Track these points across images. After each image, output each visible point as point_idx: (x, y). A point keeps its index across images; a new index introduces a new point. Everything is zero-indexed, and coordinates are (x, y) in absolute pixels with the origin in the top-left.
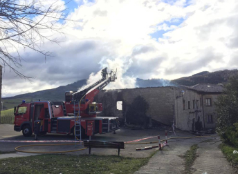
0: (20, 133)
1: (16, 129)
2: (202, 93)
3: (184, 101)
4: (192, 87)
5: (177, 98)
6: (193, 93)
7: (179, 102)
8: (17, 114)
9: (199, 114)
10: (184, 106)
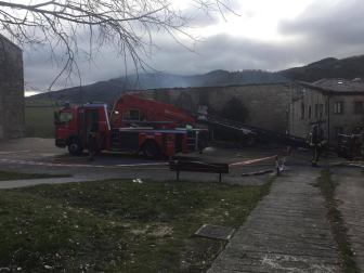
0: (66, 150)
1: (59, 144)
2: (330, 94)
3: (303, 106)
4: (314, 84)
5: (294, 101)
6: (316, 94)
7: (296, 108)
8: (58, 123)
9: (324, 126)
10: (303, 113)
